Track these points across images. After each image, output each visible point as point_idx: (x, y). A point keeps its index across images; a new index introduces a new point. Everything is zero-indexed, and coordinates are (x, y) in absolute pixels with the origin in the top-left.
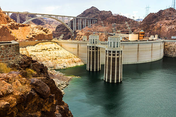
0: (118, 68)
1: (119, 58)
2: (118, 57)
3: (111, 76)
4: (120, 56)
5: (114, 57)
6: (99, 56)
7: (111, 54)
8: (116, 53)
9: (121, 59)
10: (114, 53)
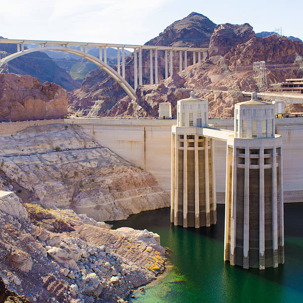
0: (268, 204)
1: (271, 169)
2: (268, 166)
3: (247, 228)
4: (276, 165)
5: (255, 167)
6: (210, 164)
7: (244, 159)
8: (262, 156)
9: (278, 174)
10: (255, 156)
